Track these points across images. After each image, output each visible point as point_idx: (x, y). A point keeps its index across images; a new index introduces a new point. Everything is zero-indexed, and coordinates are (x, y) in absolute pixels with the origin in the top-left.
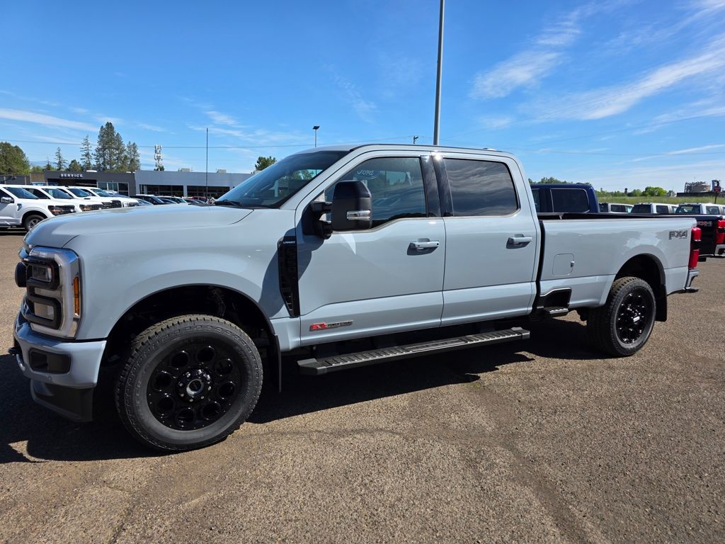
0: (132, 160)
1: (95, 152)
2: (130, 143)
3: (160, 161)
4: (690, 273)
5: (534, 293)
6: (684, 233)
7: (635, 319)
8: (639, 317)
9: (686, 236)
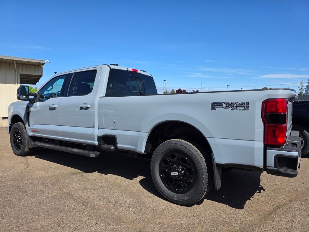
1: (305, 87)
4: (268, 150)
5: (95, 134)
6: (241, 105)
7: (173, 174)
8: (177, 173)
9: (245, 107)
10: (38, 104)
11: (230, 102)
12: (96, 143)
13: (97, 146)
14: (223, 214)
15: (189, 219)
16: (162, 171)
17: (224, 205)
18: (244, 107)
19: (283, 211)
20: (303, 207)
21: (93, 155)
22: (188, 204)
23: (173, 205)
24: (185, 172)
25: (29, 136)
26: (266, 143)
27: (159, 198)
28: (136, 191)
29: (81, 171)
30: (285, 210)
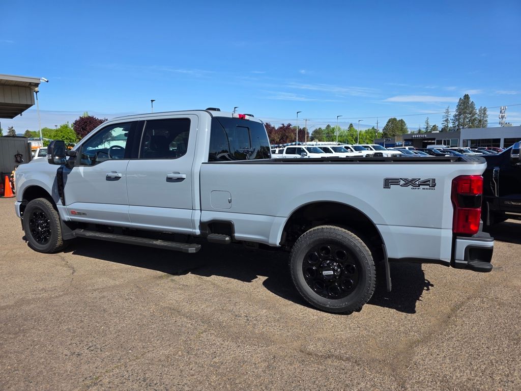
0: (480, 121)
1: (453, 118)
2: (481, 107)
3: (504, 119)
4: (457, 240)
5: (195, 219)
6: (425, 183)
7: (325, 273)
8: (332, 272)
9: (431, 186)
10: (81, 169)
11: (410, 179)
12: (198, 231)
13: (199, 235)
14: (393, 321)
15: (354, 331)
16: (307, 270)
17: (390, 309)
18: (429, 185)
19: (463, 313)
20: (486, 306)
21: (192, 249)
22: (346, 312)
23: (326, 314)
24: (341, 270)
25: (65, 222)
26: (455, 231)
27: (303, 307)
28: (265, 298)
29: (166, 274)
30: (465, 310)
